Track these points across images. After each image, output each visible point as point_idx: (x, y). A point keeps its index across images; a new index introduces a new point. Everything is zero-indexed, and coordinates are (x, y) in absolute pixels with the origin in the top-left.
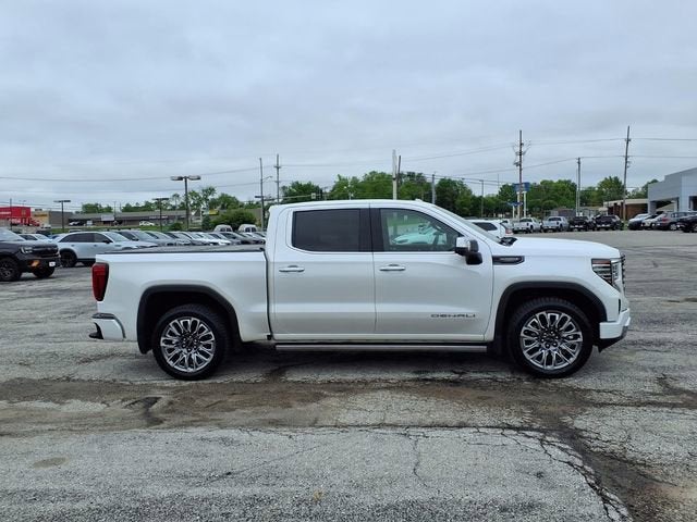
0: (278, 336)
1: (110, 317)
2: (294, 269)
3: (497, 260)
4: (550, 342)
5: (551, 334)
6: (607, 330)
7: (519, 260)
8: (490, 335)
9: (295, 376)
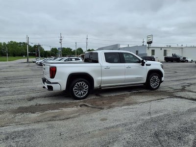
0: (102, 85)
1: (57, 83)
2: (107, 68)
3: (147, 65)
4: (154, 82)
5: (155, 81)
6: (163, 79)
7: (150, 65)
8: (145, 81)
9: (106, 95)
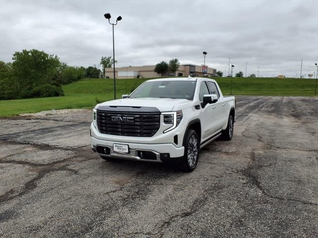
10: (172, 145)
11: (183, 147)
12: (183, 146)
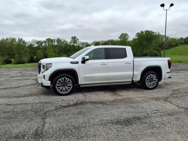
10: (43, 79)
11: (50, 82)
12: (49, 80)
